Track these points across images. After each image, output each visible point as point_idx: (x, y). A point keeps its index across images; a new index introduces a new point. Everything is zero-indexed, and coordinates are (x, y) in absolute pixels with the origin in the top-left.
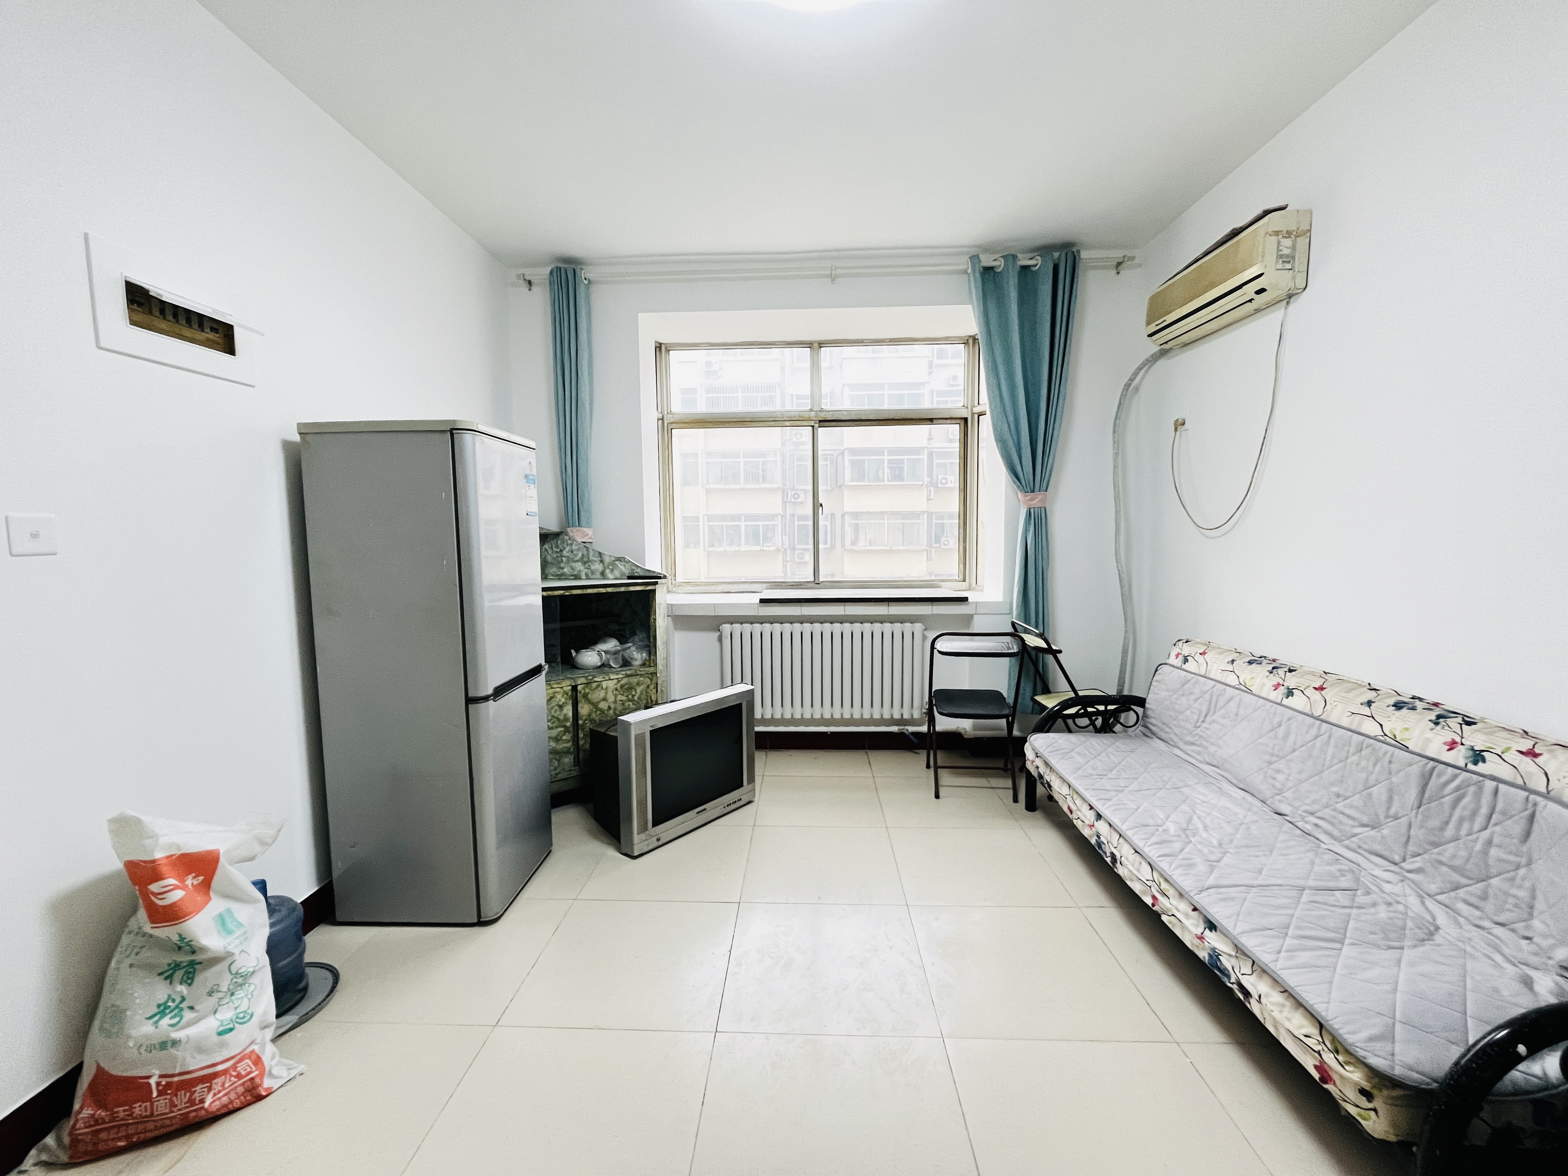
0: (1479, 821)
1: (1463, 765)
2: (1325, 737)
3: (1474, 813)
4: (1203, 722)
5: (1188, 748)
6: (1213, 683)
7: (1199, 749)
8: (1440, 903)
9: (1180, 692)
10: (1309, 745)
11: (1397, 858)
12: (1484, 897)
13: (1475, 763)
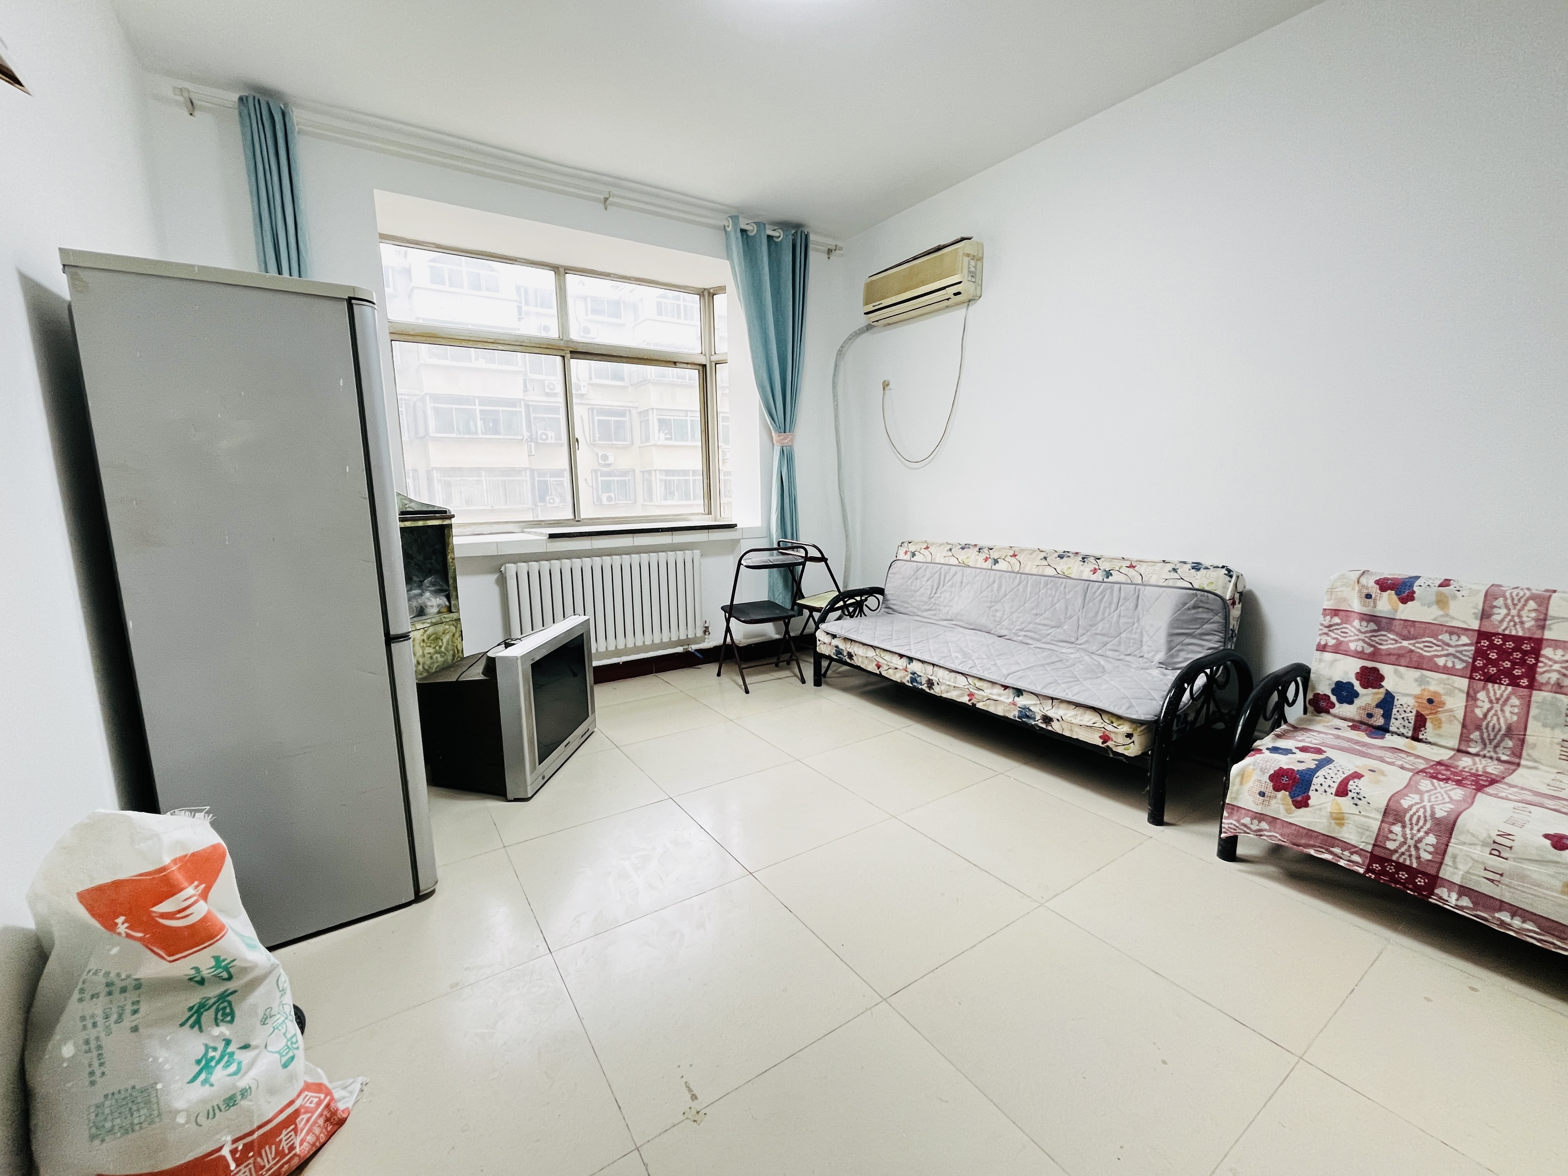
0: (1113, 606)
1: (1102, 580)
2: (1025, 582)
3: (1111, 603)
4: (935, 593)
5: (925, 614)
6: (941, 566)
7: (934, 612)
8: (1099, 655)
9: (914, 577)
10: (1015, 590)
11: (1073, 640)
12: (1119, 644)
13: (1108, 577)
